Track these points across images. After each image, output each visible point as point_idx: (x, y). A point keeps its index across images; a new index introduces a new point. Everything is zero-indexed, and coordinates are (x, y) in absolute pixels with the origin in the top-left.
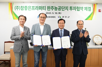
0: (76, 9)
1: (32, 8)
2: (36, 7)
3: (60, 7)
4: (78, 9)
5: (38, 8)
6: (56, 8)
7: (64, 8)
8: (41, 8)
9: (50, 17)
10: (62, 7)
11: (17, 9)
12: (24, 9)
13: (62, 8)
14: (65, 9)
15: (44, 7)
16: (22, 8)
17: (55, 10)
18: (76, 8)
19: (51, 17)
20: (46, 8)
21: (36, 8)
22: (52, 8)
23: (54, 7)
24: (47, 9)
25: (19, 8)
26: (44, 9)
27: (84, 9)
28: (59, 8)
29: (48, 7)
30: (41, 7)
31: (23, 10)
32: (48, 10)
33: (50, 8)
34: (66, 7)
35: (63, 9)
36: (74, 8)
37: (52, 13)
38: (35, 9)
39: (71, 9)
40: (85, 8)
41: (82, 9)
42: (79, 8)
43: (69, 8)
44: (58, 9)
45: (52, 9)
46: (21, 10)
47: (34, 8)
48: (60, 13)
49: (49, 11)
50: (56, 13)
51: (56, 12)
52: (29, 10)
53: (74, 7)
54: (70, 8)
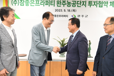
0: (98, 5)
1: (36, 3)
2: (41, 2)
3: (75, 1)
4: (101, 5)
5: (44, 3)
6: (69, 3)
7: (81, 3)
8: (48, 4)
9: (60, 16)
10: (77, 2)
11: (15, 3)
12: (25, 5)
13: (77, 4)
14: (82, 5)
15: (52, 2)
16: (21, 3)
17: (67, 6)
18: (98, 3)
19: (62, 16)
20: (56, 3)
21: (42, 4)
22: (64, 3)
23: (66, 2)
24: (56, 5)
25: (18, 2)
26: (52, 4)
27: (109, 4)
28: (74, 3)
29: (58, 2)
30: (48, 2)
31: (23, 5)
32: (58, 6)
33: (61, 3)
34: (83, 2)
35: (79, 5)
36: (95, 4)
37: (63, 10)
38: (40, 4)
39: (90, 5)
40: (111, 2)
41: (106, 4)
42: (102, 3)
43: (87, 3)
44: (71, 5)
45: (64, 5)
46: (21, 5)
47: (38, 3)
48: (74, 10)
49: (59, 8)
50: (69, 11)
51: (69, 8)
52: (31, 5)
53: (95, 2)
54: (89, 3)
